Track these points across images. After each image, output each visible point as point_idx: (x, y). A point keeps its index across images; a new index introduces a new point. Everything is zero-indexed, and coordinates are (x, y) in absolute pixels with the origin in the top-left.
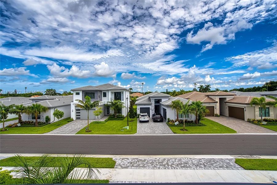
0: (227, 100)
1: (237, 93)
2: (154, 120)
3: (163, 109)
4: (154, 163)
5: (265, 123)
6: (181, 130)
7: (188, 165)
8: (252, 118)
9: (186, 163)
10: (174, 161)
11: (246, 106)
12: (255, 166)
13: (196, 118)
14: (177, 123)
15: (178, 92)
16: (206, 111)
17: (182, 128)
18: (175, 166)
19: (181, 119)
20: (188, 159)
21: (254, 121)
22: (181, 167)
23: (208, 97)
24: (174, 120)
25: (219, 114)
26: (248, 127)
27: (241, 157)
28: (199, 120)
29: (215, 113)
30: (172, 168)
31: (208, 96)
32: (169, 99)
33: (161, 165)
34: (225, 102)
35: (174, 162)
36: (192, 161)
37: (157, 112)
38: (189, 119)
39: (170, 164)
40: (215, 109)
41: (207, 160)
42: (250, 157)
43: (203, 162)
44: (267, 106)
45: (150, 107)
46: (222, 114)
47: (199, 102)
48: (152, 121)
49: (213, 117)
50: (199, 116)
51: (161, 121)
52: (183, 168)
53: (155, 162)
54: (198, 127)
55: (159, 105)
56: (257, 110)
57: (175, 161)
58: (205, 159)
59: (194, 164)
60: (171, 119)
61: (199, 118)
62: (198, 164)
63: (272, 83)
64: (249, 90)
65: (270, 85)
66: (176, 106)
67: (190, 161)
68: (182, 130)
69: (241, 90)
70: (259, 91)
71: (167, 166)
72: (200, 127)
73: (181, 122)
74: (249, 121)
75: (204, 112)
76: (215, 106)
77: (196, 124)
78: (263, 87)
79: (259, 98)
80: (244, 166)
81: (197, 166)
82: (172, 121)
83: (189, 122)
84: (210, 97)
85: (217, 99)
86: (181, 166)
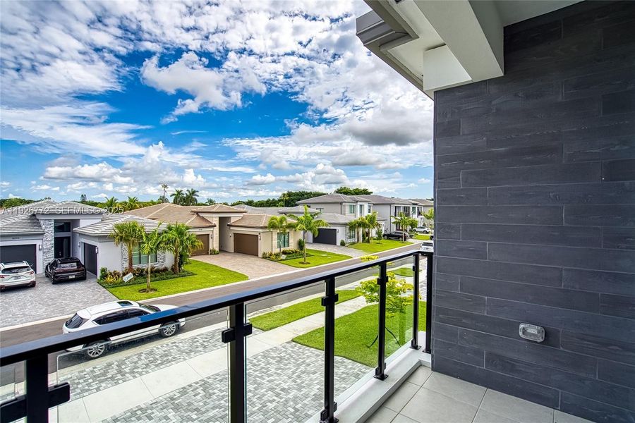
0: (233, 220)
1: (247, 208)
2: (57, 277)
3: (82, 246)
4: (79, 383)
5: (284, 257)
6: (140, 291)
7: (170, 358)
8: (268, 251)
9: (166, 355)
10: (137, 359)
11: (261, 230)
12: (277, 322)
13: (176, 261)
14: (129, 277)
15: (121, 204)
16: (196, 244)
17: (144, 286)
18: (140, 370)
19: (140, 266)
20: (167, 345)
21: (271, 255)
22: (157, 366)
23: (198, 215)
24: (120, 270)
25: (217, 249)
26: (264, 266)
27: (256, 314)
28: (181, 264)
29: (211, 248)
30: (134, 377)
31: (197, 213)
32: (102, 220)
33: (101, 382)
34: (228, 225)
35: (136, 362)
36: (177, 346)
37: (62, 256)
38: (158, 266)
39: (127, 370)
40: (211, 240)
41: (207, 335)
42: (269, 311)
43: (201, 341)
44: (288, 231)
45: (38, 242)
46: (222, 250)
47: (183, 226)
48: (47, 282)
49: (207, 256)
50: (181, 256)
51: (81, 278)
52: (161, 367)
53: (81, 381)
54: (179, 279)
55: (69, 238)
56: (275, 236)
57: (140, 359)
58: (202, 334)
59: (182, 352)
60: (111, 269)
61: (181, 260)
62: (190, 348)
63: (290, 194)
64: (261, 204)
65: (287, 198)
66: (127, 236)
67: (175, 347)
68: (144, 291)
69: (250, 203)
70: (275, 206)
71: (119, 376)
72: (184, 279)
73: (140, 274)
74: (265, 257)
75: (193, 246)
76: (210, 233)
77: (175, 273)
78: (280, 201)
79: (279, 217)
80: (263, 327)
81: (188, 353)
82: (115, 274)
83: (158, 271)
84: (201, 215)
85: (214, 219)
86: (155, 365)
